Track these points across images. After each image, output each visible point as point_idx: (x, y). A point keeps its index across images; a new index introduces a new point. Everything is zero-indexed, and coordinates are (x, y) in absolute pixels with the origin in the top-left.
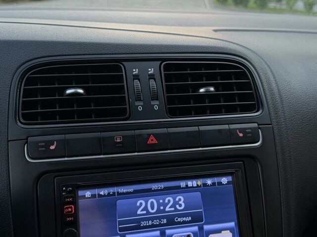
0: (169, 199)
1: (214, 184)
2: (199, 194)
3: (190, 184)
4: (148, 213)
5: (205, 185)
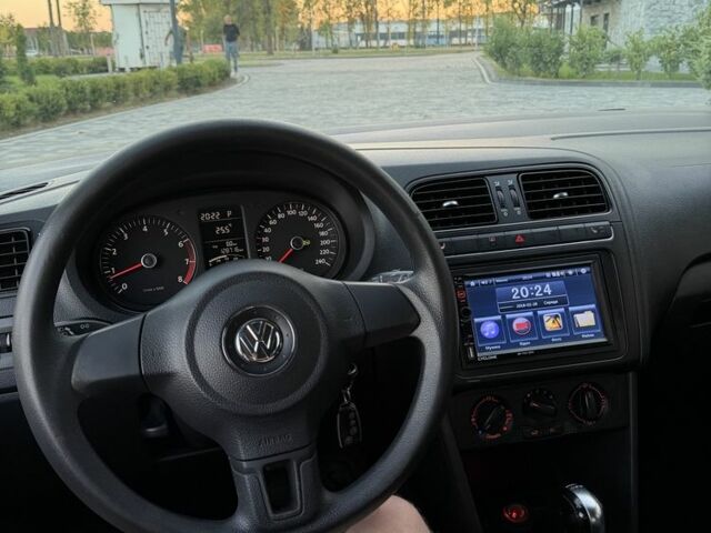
0: (538, 287)
1: (574, 274)
2: (562, 282)
3: (554, 274)
4: (522, 298)
5: (567, 275)
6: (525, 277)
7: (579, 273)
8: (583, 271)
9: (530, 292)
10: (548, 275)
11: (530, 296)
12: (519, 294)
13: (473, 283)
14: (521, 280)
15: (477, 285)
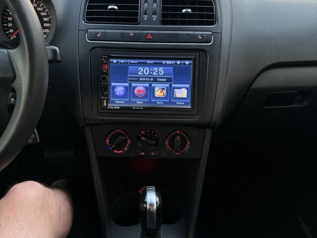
0: (156, 69)
1: (181, 64)
2: (172, 68)
3: (168, 62)
4: (144, 74)
5: (176, 64)
6: (149, 62)
7: (184, 64)
8: (187, 62)
9: (150, 71)
10: (164, 62)
11: (149, 74)
12: (143, 72)
13: (115, 61)
14: (146, 63)
15: (117, 62)
